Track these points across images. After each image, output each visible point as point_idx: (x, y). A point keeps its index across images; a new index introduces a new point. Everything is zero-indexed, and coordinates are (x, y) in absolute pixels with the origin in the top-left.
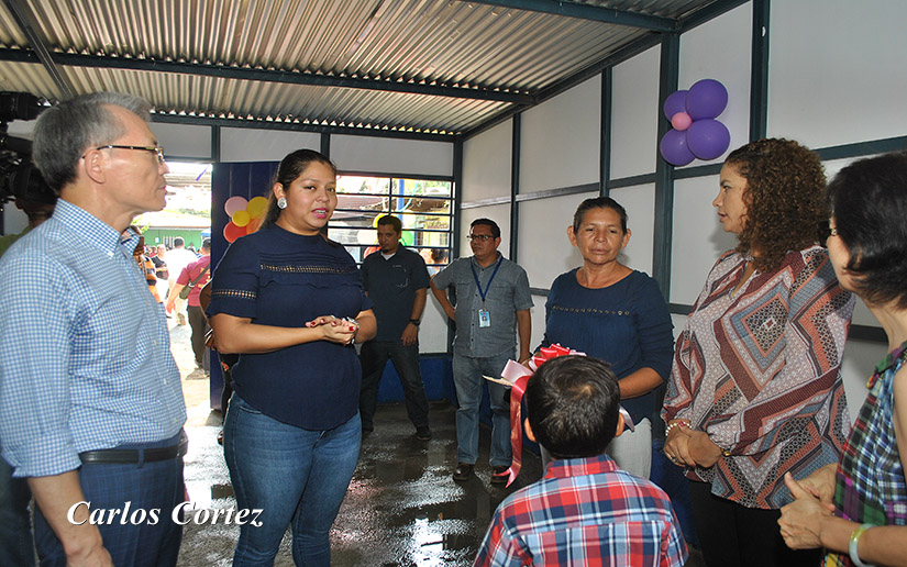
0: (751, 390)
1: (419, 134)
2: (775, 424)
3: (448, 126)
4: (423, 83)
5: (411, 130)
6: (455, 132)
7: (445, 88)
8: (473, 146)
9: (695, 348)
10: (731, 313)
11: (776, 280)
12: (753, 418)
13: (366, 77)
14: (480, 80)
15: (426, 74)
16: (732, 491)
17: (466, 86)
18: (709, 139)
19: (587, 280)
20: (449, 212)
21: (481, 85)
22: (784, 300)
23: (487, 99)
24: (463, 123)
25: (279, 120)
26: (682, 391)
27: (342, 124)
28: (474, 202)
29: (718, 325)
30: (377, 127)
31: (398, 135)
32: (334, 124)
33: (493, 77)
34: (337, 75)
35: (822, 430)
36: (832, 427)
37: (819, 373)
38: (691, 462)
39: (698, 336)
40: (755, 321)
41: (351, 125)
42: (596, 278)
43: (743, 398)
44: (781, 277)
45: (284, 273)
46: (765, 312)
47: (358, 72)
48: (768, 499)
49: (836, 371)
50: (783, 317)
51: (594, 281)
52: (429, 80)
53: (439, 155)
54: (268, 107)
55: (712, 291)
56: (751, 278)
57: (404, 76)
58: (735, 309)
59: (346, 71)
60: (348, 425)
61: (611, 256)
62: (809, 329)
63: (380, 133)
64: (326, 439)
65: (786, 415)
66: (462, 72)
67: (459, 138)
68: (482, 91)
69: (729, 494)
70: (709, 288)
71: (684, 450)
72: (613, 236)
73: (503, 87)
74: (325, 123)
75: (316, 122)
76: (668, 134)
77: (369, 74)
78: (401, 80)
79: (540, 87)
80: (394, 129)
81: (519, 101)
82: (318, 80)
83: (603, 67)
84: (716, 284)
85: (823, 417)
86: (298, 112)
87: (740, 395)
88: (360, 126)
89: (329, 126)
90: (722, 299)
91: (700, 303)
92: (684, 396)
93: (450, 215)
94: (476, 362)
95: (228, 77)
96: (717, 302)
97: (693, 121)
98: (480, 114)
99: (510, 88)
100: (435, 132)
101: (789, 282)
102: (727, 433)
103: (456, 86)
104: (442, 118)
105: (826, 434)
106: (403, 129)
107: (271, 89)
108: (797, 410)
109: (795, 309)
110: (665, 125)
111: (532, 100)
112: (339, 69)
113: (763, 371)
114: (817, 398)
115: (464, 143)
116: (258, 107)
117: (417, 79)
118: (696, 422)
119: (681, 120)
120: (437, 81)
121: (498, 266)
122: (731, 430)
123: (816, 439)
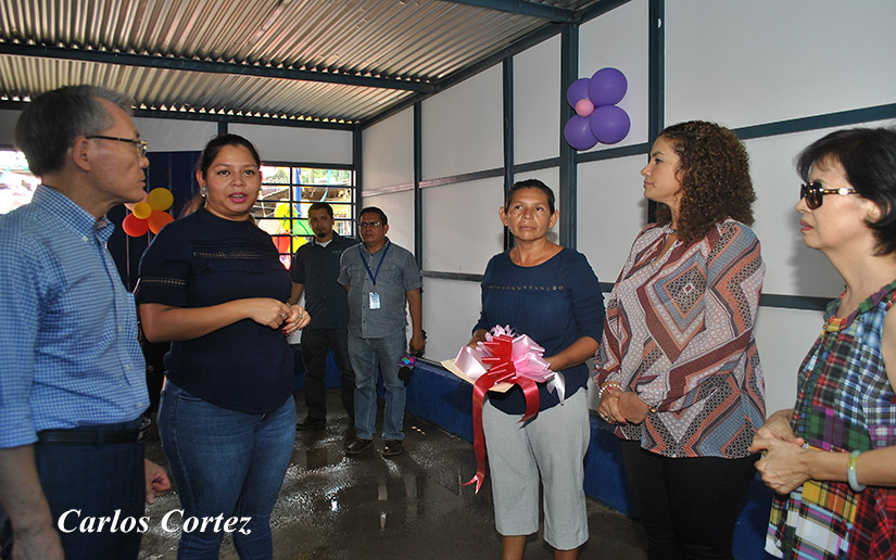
0: (673, 352)
1: (318, 122)
2: (698, 381)
3: (347, 115)
4: (326, 71)
5: (309, 119)
6: (353, 121)
7: (348, 76)
8: (373, 135)
9: (621, 314)
10: (654, 281)
11: (694, 250)
12: (678, 377)
13: (269, 65)
14: (383, 69)
15: (329, 63)
16: (654, 444)
17: (368, 75)
18: (611, 124)
19: (520, 259)
20: (350, 201)
21: (383, 74)
22: (701, 267)
23: (388, 87)
24: (363, 112)
25: (173, 109)
26: (610, 355)
27: (240, 114)
28: (376, 190)
29: (641, 291)
30: (275, 116)
31: (296, 124)
32: (231, 113)
33: (397, 66)
34: (239, 62)
35: (740, 383)
36: (748, 381)
37: (736, 335)
38: (622, 420)
39: (623, 303)
40: (675, 287)
41: (249, 114)
42: (529, 257)
43: (664, 356)
44: (698, 246)
45: (219, 259)
46: (684, 278)
47: (261, 60)
48: (694, 448)
49: (750, 332)
50: (702, 284)
51: (527, 259)
52: (331, 68)
53: (339, 144)
54: (163, 96)
55: (636, 262)
56: (672, 249)
57: (307, 65)
58: (658, 277)
59: (248, 59)
60: (285, 407)
61: (538, 233)
62: (726, 295)
63: (279, 122)
64: (266, 421)
65: (707, 374)
66: (365, 62)
67: (358, 126)
68: (384, 80)
69: (652, 446)
70: (633, 260)
71: (615, 409)
72: (539, 213)
73: (404, 76)
74: (222, 112)
75: (212, 111)
76: (571, 122)
77: (272, 62)
78: (303, 68)
79: (440, 76)
80: (293, 117)
81: (420, 89)
82: (219, 68)
83: (504, 56)
84: (639, 256)
85: (739, 372)
86: (194, 101)
87: (661, 354)
88: (258, 115)
89: (226, 115)
90: (645, 269)
91: (625, 273)
92: (612, 361)
93: (352, 204)
94: (368, 342)
95: (123, 64)
96: (640, 272)
97: (595, 107)
98: (381, 103)
99: (411, 77)
100: (334, 121)
101: (706, 253)
102: (656, 392)
103: (359, 74)
104: (341, 107)
105: (744, 387)
106: (301, 118)
107: (169, 77)
108: (717, 368)
109: (712, 277)
110: (568, 111)
111: (432, 88)
112: (241, 56)
113: (682, 332)
114: (734, 357)
115: (363, 132)
116: (153, 96)
117: (320, 67)
118: (625, 384)
119: (584, 107)
120: (339, 69)
121: (386, 251)
122: (658, 387)
123: (736, 392)
